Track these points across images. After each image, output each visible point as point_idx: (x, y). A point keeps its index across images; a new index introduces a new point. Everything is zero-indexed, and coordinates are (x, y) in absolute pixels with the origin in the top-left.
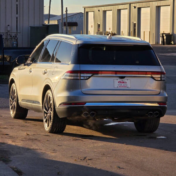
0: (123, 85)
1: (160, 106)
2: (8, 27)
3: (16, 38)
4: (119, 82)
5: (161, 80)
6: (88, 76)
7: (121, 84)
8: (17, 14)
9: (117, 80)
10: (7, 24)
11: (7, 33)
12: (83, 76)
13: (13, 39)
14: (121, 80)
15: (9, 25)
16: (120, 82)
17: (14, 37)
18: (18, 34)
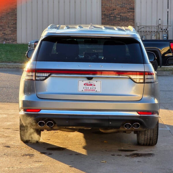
0: (89, 89)
1: (141, 116)
2: (159, 20)
3: (167, 31)
4: (85, 84)
5: (144, 83)
6: (45, 76)
7: (87, 87)
8: (168, 8)
9: (83, 81)
10: (159, 18)
11: (158, 26)
12: (39, 76)
13: (164, 32)
14: (89, 82)
15: (160, 19)
16: (87, 84)
17: (164, 30)
18: (169, 27)
